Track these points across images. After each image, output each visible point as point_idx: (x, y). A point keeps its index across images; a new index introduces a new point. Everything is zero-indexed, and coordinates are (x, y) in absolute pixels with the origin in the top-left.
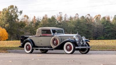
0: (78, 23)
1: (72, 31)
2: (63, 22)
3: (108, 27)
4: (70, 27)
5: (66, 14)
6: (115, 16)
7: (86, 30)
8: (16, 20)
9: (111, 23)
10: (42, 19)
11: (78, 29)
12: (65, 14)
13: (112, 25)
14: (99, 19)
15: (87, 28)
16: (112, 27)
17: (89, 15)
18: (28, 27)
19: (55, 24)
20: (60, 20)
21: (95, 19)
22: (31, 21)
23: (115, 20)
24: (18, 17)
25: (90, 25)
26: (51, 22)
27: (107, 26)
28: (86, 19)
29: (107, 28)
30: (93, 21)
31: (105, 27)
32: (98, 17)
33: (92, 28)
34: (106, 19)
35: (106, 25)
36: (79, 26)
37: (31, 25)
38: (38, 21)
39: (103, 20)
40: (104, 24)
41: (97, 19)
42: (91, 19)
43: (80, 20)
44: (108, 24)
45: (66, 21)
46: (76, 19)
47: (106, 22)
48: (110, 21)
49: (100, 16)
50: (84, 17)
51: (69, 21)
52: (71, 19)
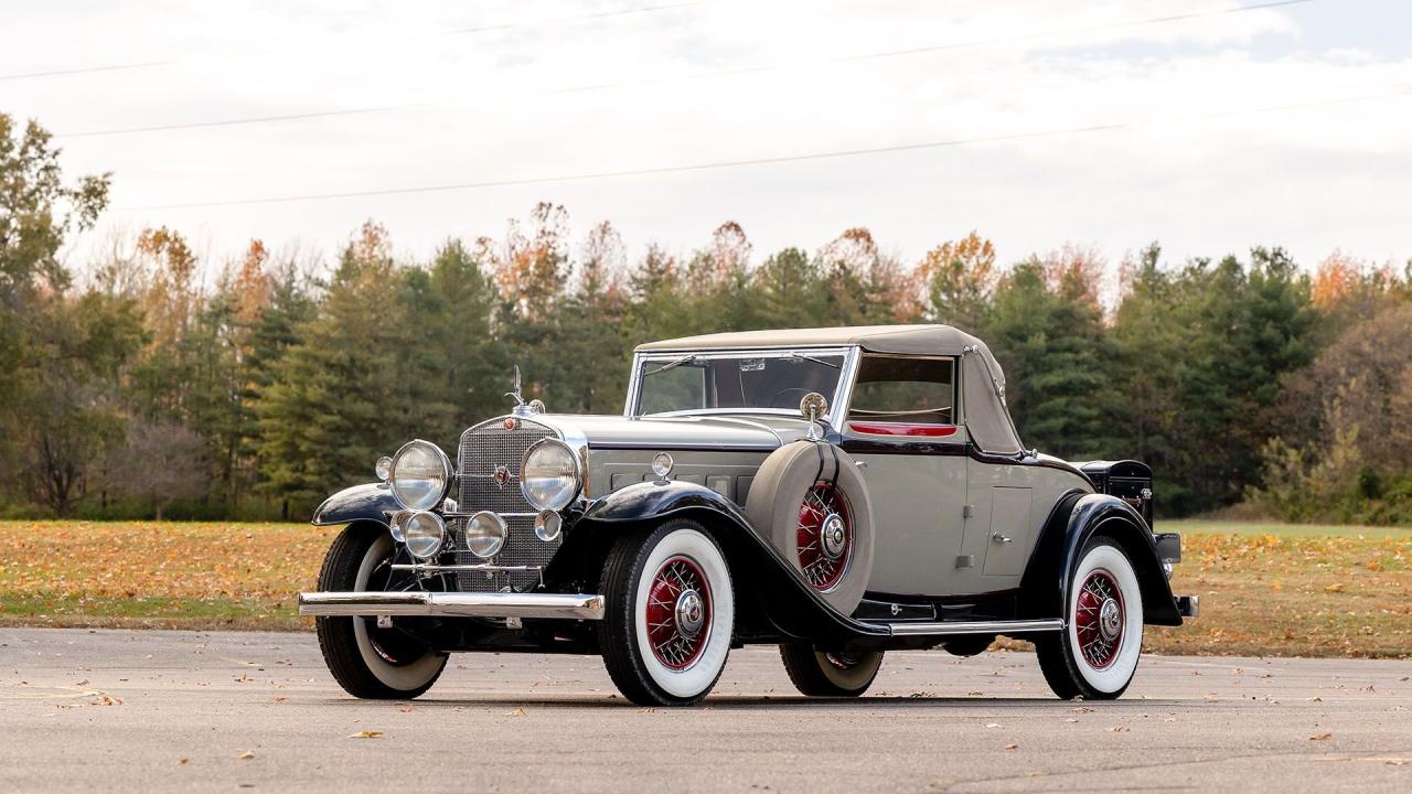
2: (571, 310)
3: (1073, 374)
5: (605, 229)
6: (1154, 254)
8: (40, 281)
9: (1098, 338)
10: (328, 277)
12: (593, 224)
13: (1118, 357)
14: (975, 286)
16: (1119, 381)
17: (860, 235)
18: (177, 361)
19: (482, 331)
20: (533, 292)
21: (924, 295)
22: (212, 291)
23: (1148, 302)
24: (54, 245)
26: (434, 306)
27: (1062, 365)
28: (826, 285)
29: (1064, 389)
31: (1037, 382)
32: (958, 268)
34: (1054, 285)
35: (1050, 350)
37: (211, 342)
38: (284, 295)
39: (1019, 302)
40: (1023, 339)
41: (948, 289)
42: (884, 289)
43: (758, 292)
44: (1070, 349)
45: (603, 299)
46: (716, 278)
47: (1043, 320)
48: (1098, 315)
49: (987, 247)
50: (803, 265)
51: (636, 301)
52: (654, 282)
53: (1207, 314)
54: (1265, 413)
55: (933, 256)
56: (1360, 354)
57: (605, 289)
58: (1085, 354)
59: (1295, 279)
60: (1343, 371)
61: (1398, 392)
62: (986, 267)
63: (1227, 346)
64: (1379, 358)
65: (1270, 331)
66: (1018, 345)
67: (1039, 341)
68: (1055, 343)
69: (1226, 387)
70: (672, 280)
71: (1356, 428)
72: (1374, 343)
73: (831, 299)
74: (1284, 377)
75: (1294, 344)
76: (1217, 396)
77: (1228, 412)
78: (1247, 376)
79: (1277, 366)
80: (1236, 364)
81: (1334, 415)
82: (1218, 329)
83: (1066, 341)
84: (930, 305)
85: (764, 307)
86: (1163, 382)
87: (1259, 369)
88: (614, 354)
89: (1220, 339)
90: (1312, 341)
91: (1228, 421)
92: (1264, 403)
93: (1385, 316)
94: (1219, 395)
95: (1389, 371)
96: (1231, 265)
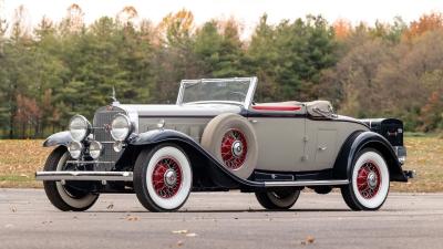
0: (83, 52)
1: (50, 91)
4: (41, 72)
5: (21, 8)
6: (265, 18)
7: (122, 86)
9: (242, 55)
11: (82, 80)
13: (250, 63)
14: (186, 32)
15: (124, 78)
21: (164, 36)
23: (263, 39)
25: (141, 63)
27: (226, 67)
28: (122, 32)
30: (156, 42)
33: (149, 79)
34: (221, 31)
35: (221, 60)
36: (89, 68)
39: (207, 39)
40: (209, 55)
41: (175, 33)
42: (147, 34)
43: (91, 35)
44: (229, 60)
45: (22, 39)
46: (72, 29)
47: (217, 47)
48: (241, 45)
49: (190, 14)
50: (111, 23)
51: (37, 40)
52: (45, 32)
53: (289, 44)
54: (315, 87)
55: (165, 19)
56: (356, 61)
57: (21, 35)
58: (236, 62)
59: (327, 28)
60: (350, 68)
61: (374, 77)
62: (190, 23)
63: (298, 58)
64: (365, 62)
65: (317, 51)
66: (207, 58)
67: (215, 56)
68: (224, 57)
69: (297, 76)
70: (53, 31)
71: (357, 92)
72: (363, 55)
73: (124, 38)
74: (323, 71)
75: (327, 57)
76: (293, 80)
77: (299, 87)
78: (307, 71)
79: (320, 67)
80: (302, 66)
81: (347, 87)
82: (294, 50)
83: (228, 56)
84: (167, 40)
85: (94, 42)
86: (270, 74)
87: (312, 68)
88: (27, 63)
89: (295, 54)
90: (336, 55)
91: (299, 91)
92: (315, 83)
93: (368, 44)
94: (295, 79)
95: (369, 68)
96: (299, 22)
